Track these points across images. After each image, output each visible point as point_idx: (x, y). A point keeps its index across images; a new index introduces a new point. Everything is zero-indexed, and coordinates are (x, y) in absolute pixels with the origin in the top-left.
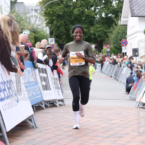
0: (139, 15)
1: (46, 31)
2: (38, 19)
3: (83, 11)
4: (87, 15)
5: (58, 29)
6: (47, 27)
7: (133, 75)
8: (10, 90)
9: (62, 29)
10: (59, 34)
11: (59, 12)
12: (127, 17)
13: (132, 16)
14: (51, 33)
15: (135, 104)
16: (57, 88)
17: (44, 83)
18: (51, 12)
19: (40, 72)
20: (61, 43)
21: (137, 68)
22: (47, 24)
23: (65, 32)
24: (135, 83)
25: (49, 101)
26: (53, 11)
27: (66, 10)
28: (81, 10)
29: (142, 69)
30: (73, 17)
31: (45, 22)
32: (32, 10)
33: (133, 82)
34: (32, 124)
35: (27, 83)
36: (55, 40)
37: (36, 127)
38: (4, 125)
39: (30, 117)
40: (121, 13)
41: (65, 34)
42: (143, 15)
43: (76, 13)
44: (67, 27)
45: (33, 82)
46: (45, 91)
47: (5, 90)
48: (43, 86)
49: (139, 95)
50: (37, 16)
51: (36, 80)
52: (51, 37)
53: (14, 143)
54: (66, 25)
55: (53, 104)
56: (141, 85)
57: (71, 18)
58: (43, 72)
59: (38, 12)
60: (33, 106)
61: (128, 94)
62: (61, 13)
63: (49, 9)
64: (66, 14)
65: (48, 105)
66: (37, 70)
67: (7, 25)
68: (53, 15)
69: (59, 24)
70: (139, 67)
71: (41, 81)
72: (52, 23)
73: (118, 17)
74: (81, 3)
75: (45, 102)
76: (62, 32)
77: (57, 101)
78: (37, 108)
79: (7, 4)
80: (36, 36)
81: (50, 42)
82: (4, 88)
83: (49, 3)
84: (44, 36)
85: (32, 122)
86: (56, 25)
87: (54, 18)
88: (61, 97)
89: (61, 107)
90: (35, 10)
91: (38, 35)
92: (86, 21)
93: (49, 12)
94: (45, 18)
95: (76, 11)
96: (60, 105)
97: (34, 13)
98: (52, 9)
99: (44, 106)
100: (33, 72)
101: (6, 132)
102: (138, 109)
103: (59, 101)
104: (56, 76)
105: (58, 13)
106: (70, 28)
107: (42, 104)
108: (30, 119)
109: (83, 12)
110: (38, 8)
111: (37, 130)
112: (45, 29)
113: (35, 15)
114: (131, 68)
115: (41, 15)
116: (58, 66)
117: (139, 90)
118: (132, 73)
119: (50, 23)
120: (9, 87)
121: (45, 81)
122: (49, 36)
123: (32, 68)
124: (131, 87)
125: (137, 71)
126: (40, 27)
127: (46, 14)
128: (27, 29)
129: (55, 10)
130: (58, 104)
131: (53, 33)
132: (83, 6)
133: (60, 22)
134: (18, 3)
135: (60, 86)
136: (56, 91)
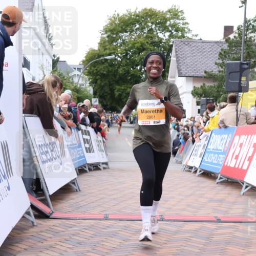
0: (187, 75)
1: (90, 90)
2: (81, 79)
3: (128, 70)
4: (132, 75)
5: (102, 89)
6: (91, 87)
7: (179, 137)
8: (53, 153)
9: (107, 89)
10: (103, 94)
11: (104, 71)
12: (174, 77)
13: (179, 76)
14: (95, 93)
15: (181, 167)
16: (101, 150)
17: (87, 146)
18: (95, 71)
19: (83, 134)
20: (105, 103)
21: (184, 130)
22: (91, 84)
23: (109, 92)
24: (182, 146)
25: (93, 164)
26: (96, 70)
27: (110, 69)
28: (127, 69)
29: (189, 130)
30: (118, 77)
31: (89, 82)
32: (75, 69)
33: (180, 145)
34: (75, 187)
35: (70, 145)
36: (99, 101)
37: (80, 190)
38: (47, 188)
39: (74, 180)
40: (168, 73)
41: (109, 94)
42: (190, 75)
43: (121, 72)
44: (111, 87)
45: (76, 144)
46: (89, 154)
47: (47, 152)
48: (86, 148)
49: (186, 158)
50: (80, 76)
51: (79, 142)
52: (94, 97)
53: (57, 206)
54: (110, 85)
55: (97, 167)
56: (188, 147)
57: (115, 77)
58: (86, 135)
59: (82, 71)
60: (76, 169)
61: (175, 156)
62: (105, 72)
63: (93, 68)
64: (110, 73)
65: (92, 168)
66: (80, 132)
67: (51, 87)
68: (97, 74)
69: (103, 84)
70: (186, 128)
71: (85, 143)
72: (96, 83)
73: (165, 77)
74: (126, 61)
75: (88, 164)
76: (106, 92)
77: (101, 164)
78: (81, 171)
79: (49, 63)
80: (79, 96)
81: (94, 102)
82: (46, 150)
83: (93, 61)
84: (87, 96)
85: (75, 185)
86: (100, 85)
87: (98, 77)
88: (105, 160)
89: (105, 170)
90: (78, 69)
91: (81, 95)
92: (132, 81)
93: (93, 72)
94: (89, 77)
95: (121, 71)
96: (104, 168)
97: (77, 72)
98: (95, 68)
99: (87, 169)
100: (77, 134)
101: (50, 196)
102: (184, 172)
103: (103, 163)
104: (100, 138)
105: (102, 72)
106: (114, 88)
107: (85, 167)
108: (73, 182)
109: (128, 72)
110: (82, 67)
111: (81, 193)
112: (88, 89)
113: (78, 75)
114: (178, 130)
115: (84, 74)
116: (102, 128)
117: (185, 153)
118: (178, 136)
119: (94, 83)
120: (52, 149)
121: (88, 143)
122: (93, 96)
123: (76, 130)
124: (177, 149)
125: (184, 134)
126: (83, 87)
127: (90, 73)
128: (70, 89)
129: (98, 69)
130: (102, 167)
131: (97, 93)
132: (129, 65)
133: (105, 82)
134: (61, 61)
135: (103, 149)
136: (100, 153)
